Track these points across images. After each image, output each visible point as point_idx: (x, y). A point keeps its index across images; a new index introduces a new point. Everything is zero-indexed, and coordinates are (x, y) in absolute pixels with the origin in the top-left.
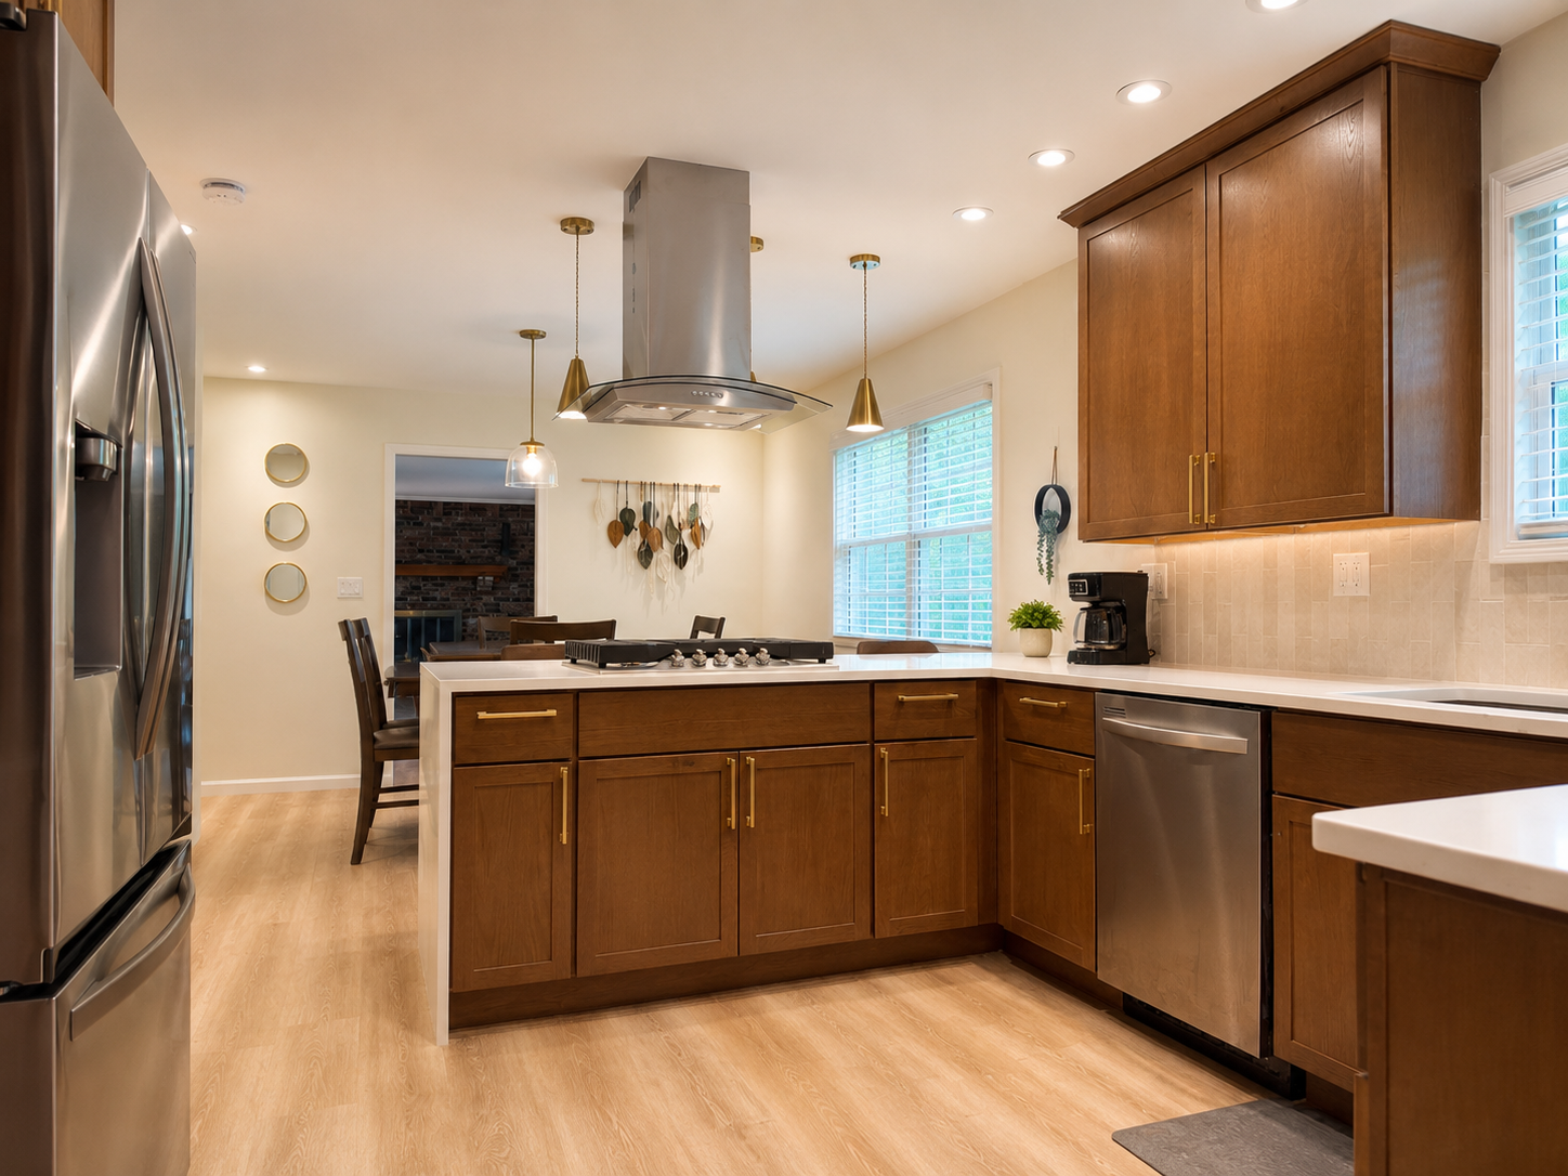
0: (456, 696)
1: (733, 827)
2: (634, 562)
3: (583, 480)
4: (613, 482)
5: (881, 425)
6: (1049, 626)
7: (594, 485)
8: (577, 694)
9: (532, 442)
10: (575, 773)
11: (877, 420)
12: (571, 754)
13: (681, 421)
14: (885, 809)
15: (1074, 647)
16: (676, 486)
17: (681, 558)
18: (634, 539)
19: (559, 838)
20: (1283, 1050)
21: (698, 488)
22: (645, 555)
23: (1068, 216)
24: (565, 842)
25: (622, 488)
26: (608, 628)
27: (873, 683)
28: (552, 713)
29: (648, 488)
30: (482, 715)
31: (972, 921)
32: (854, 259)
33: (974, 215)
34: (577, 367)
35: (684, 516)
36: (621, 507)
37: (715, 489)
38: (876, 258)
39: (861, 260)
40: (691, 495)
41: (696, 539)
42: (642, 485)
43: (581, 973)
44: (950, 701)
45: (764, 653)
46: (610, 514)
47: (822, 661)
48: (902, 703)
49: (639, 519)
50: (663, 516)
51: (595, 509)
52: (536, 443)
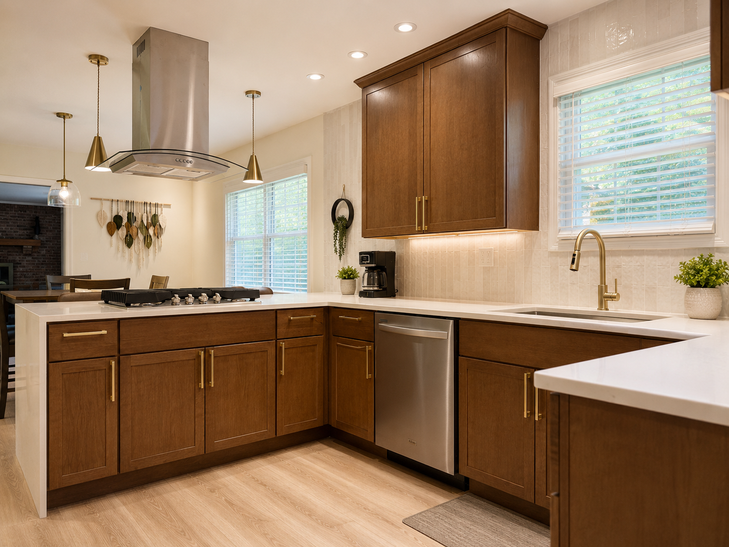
0: (49, 325)
1: (202, 387)
3: (91, 199)
5: (262, 180)
6: (353, 278)
7: (98, 202)
8: (119, 321)
9: (64, 180)
10: (119, 363)
11: (260, 178)
12: (116, 353)
13: (165, 174)
14: (283, 372)
15: (362, 289)
17: (148, 242)
18: (122, 232)
19: (110, 398)
20: (464, 472)
21: (156, 205)
22: (129, 241)
23: (359, 82)
24: (113, 400)
25: (114, 205)
26: (125, 283)
27: (276, 310)
28: (104, 332)
29: (130, 204)
30: (66, 335)
31: (321, 424)
32: (247, 93)
33: (315, 77)
34: (98, 141)
35: (150, 220)
36: (114, 214)
38: (259, 93)
39: (253, 94)
40: (153, 209)
41: (157, 234)
42: (127, 202)
43: (123, 470)
44: (312, 319)
45: (218, 297)
46: (109, 219)
47: (252, 300)
48: (290, 320)
49: (125, 221)
50: (139, 220)
51: (100, 216)
52: (67, 181)
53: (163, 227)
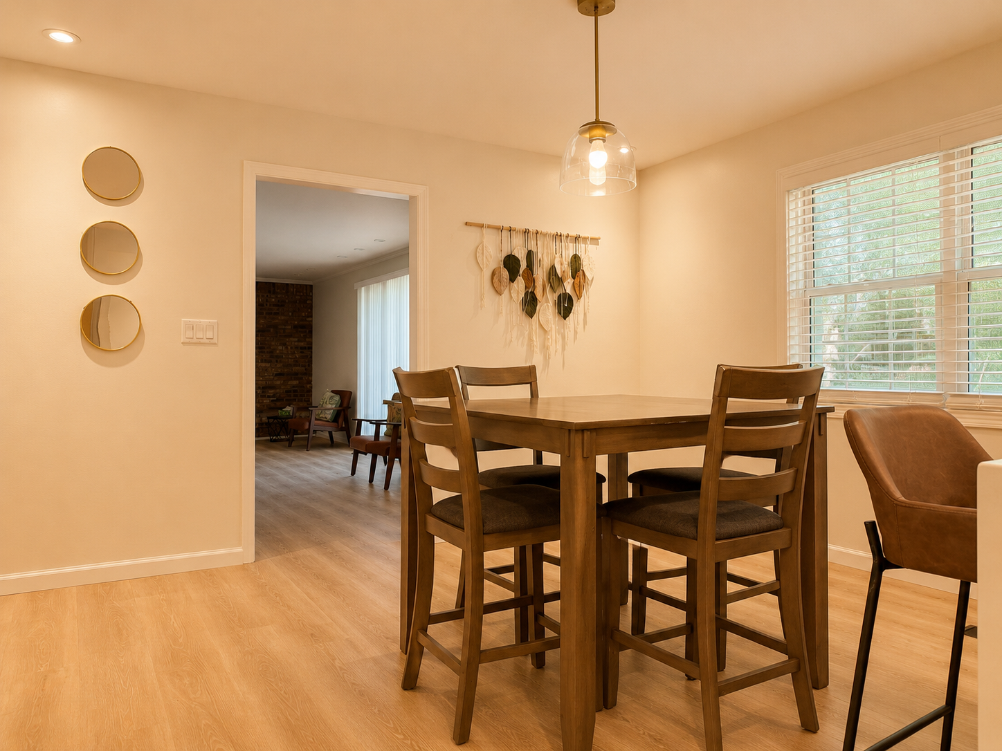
2: (519, 311)
3: (466, 224)
4: (497, 228)
7: (477, 230)
16: (558, 236)
17: (565, 306)
18: (520, 286)
21: (578, 239)
22: (530, 304)
25: (505, 234)
29: (531, 236)
35: (566, 265)
36: (506, 252)
37: (595, 241)
40: (573, 245)
41: (579, 287)
42: (526, 232)
49: (523, 266)
50: (547, 265)
51: (480, 254)
53: (589, 279)
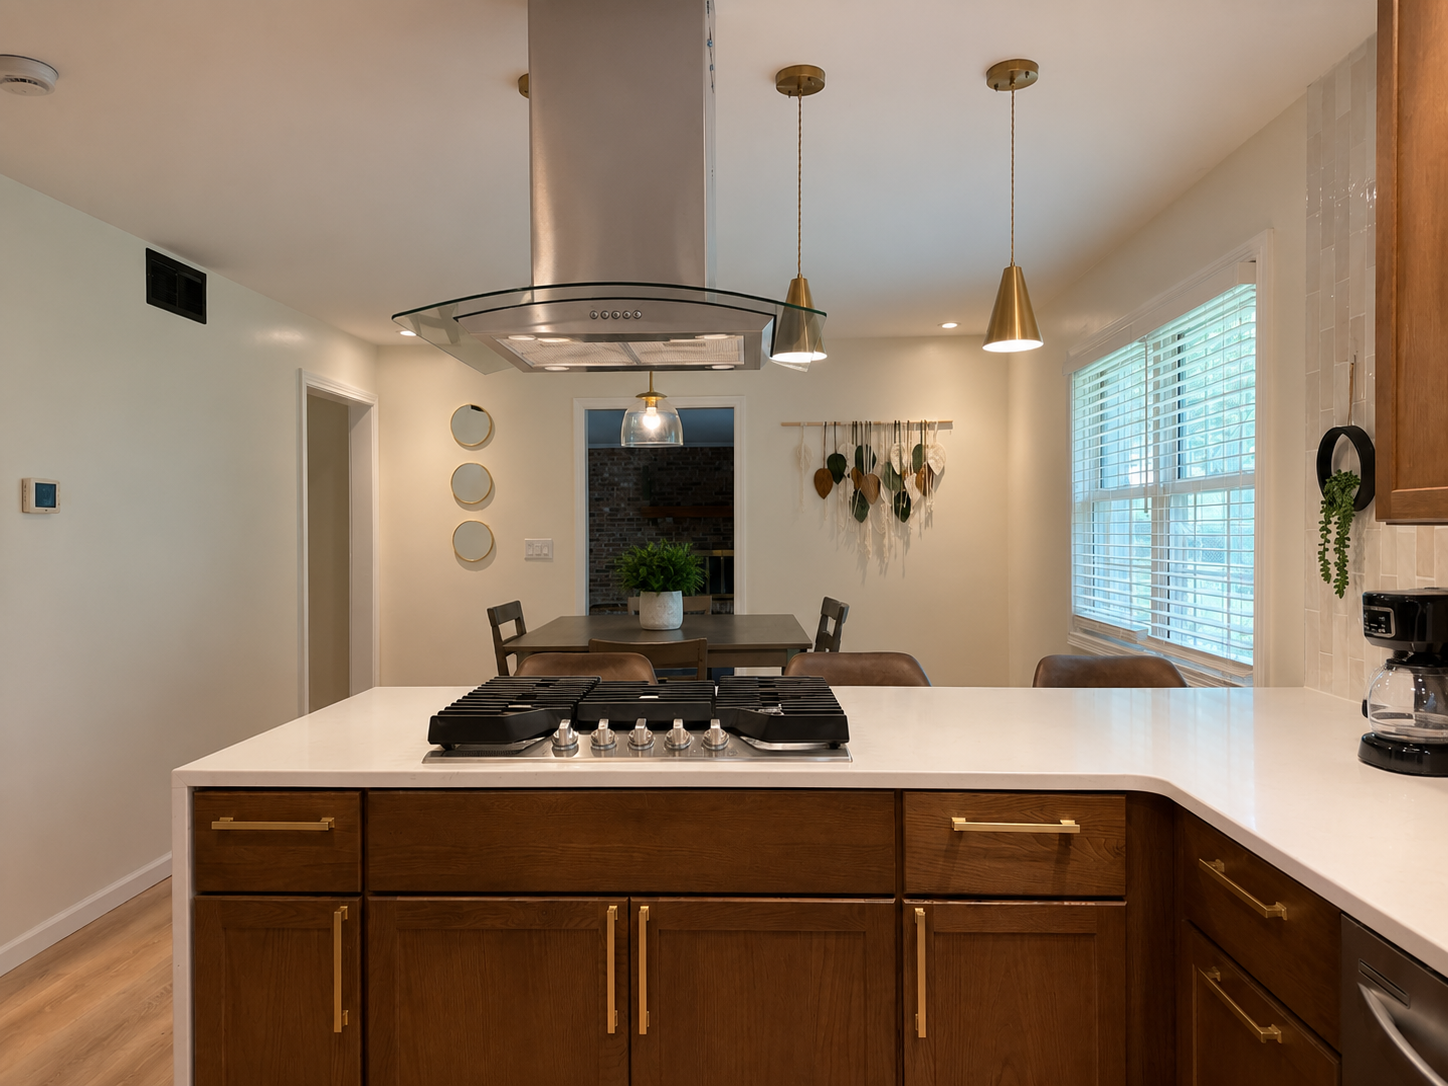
0: (195, 794)
2: (846, 514)
3: (784, 425)
4: (819, 425)
7: (795, 430)
8: (364, 795)
9: (651, 394)
10: (363, 917)
16: (897, 425)
17: (903, 508)
18: (846, 488)
21: (923, 426)
22: (861, 506)
35: (908, 459)
37: (946, 425)
38: (1029, 67)
39: (1008, 75)
41: (922, 487)
44: (1066, 838)
46: (817, 463)
49: (851, 464)
50: (881, 461)
51: (799, 456)
52: (655, 395)
53: (937, 472)
